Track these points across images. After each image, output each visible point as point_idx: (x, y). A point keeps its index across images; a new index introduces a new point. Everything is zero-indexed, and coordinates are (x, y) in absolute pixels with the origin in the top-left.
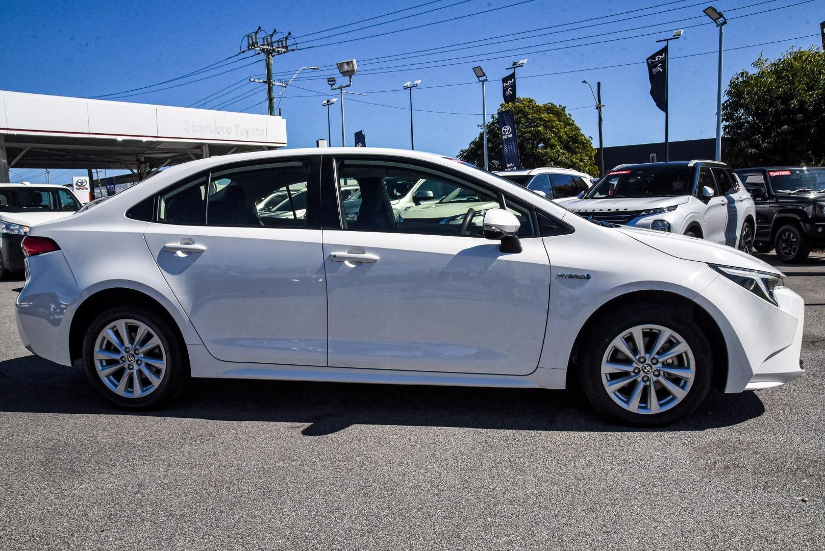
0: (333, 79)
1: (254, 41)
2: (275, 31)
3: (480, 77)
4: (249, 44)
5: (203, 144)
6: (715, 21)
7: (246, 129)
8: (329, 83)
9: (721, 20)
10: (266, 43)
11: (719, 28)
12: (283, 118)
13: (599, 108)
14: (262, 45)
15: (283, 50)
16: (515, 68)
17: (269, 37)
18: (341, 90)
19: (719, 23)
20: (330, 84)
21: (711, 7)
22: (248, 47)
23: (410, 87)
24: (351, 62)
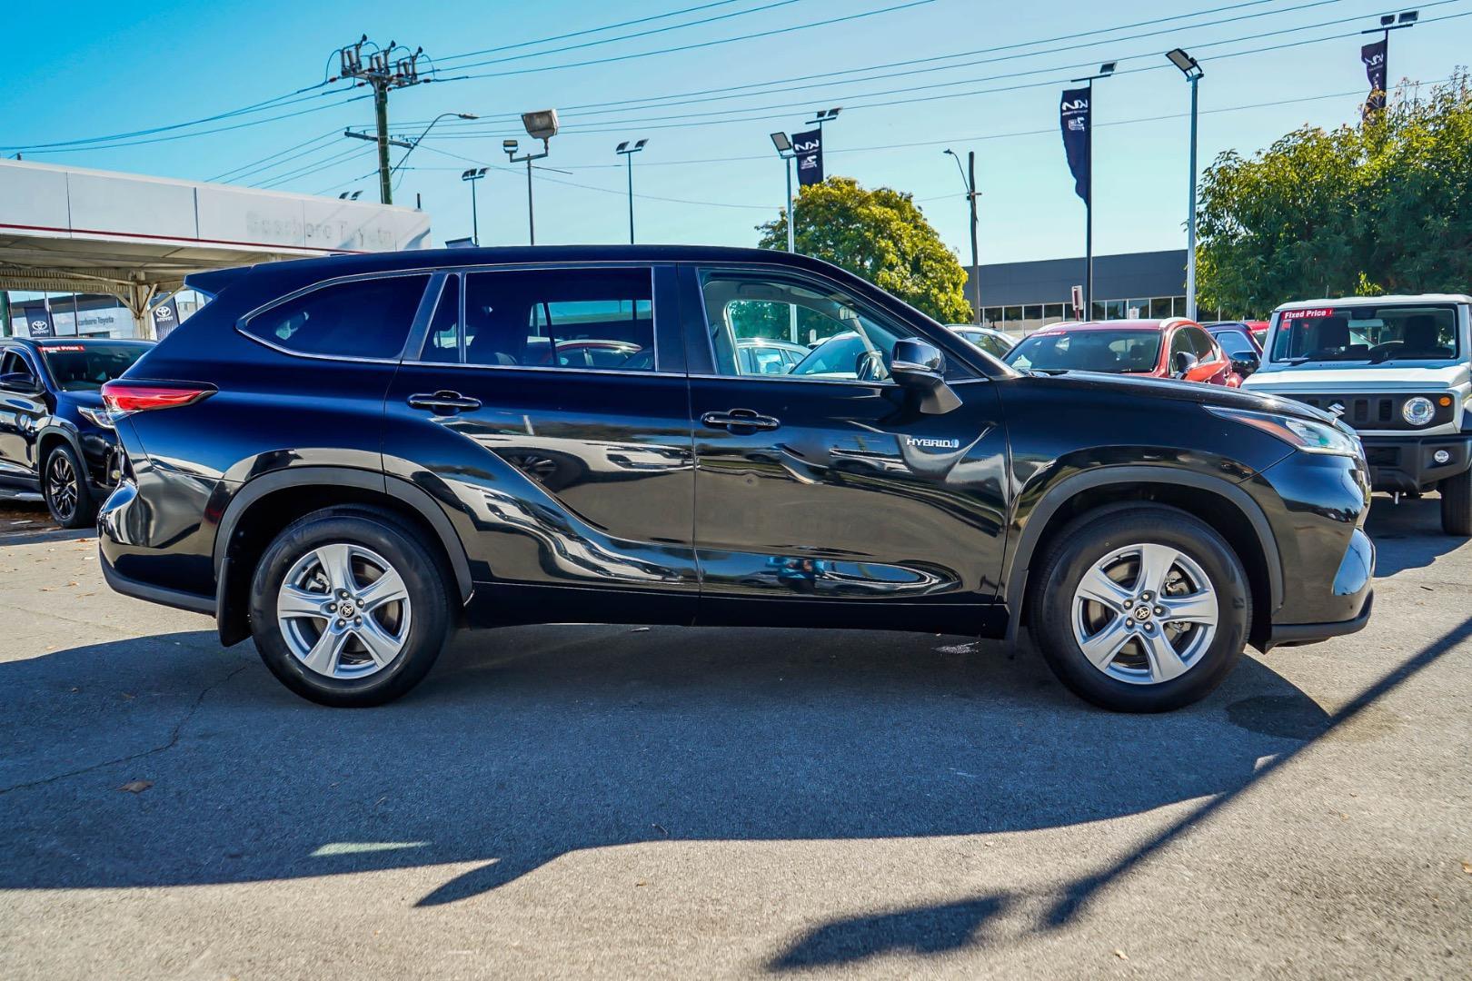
0: (514, 143)
1: (355, 61)
2: (393, 44)
3: (782, 150)
4: (343, 66)
5: (273, 254)
6: (1185, 71)
7: (359, 231)
8: (507, 149)
9: (1195, 71)
10: (375, 66)
11: (1191, 83)
13: (971, 197)
14: (370, 70)
15: (408, 80)
16: (821, 121)
17: (381, 55)
18: (529, 163)
19: (1190, 75)
20: (507, 152)
21: (1179, 50)
22: (343, 73)
23: (629, 152)
24: (548, 114)
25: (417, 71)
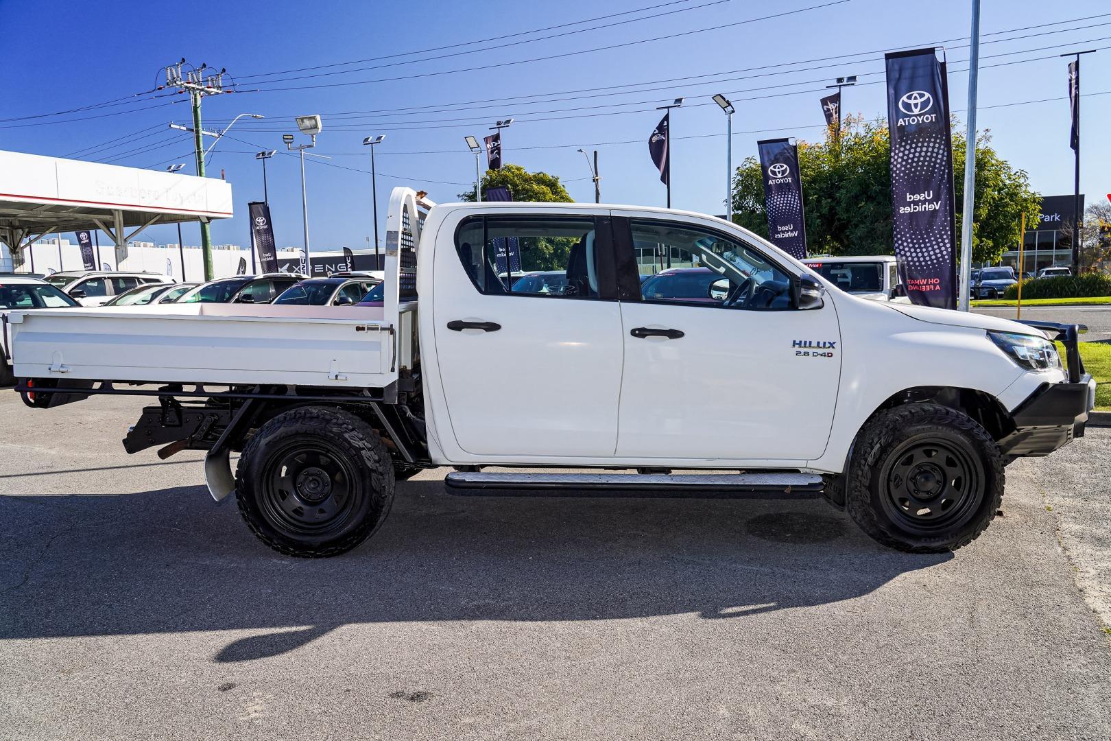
0: (289, 137)
1: (175, 76)
2: (204, 66)
3: (472, 148)
4: (168, 79)
5: (116, 210)
6: (724, 108)
7: (180, 195)
8: (286, 141)
9: (730, 109)
11: (727, 116)
12: (227, 182)
13: (595, 181)
14: (187, 83)
15: (215, 90)
16: (499, 128)
17: (196, 73)
18: (300, 151)
19: (727, 111)
20: (286, 143)
21: (720, 95)
22: (167, 84)
23: (372, 144)
24: (314, 118)
25: (221, 85)
